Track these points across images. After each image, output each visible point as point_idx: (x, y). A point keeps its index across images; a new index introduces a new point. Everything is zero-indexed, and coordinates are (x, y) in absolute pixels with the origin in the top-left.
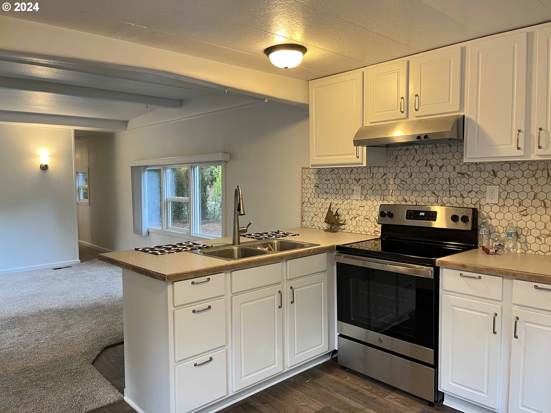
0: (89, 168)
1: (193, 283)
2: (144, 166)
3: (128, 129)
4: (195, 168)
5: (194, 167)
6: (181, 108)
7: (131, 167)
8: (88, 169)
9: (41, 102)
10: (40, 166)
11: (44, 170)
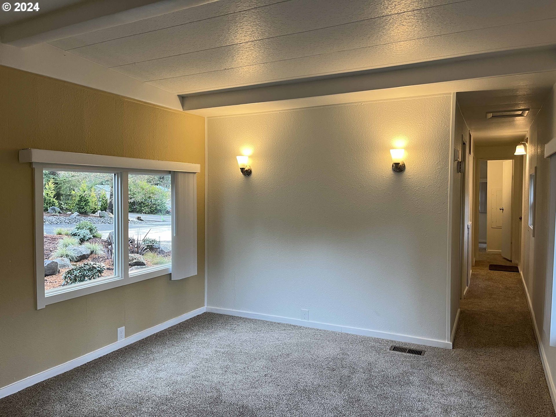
0: (536, 168)
7: (549, 157)
10: (393, 166)
11: (397, 172)
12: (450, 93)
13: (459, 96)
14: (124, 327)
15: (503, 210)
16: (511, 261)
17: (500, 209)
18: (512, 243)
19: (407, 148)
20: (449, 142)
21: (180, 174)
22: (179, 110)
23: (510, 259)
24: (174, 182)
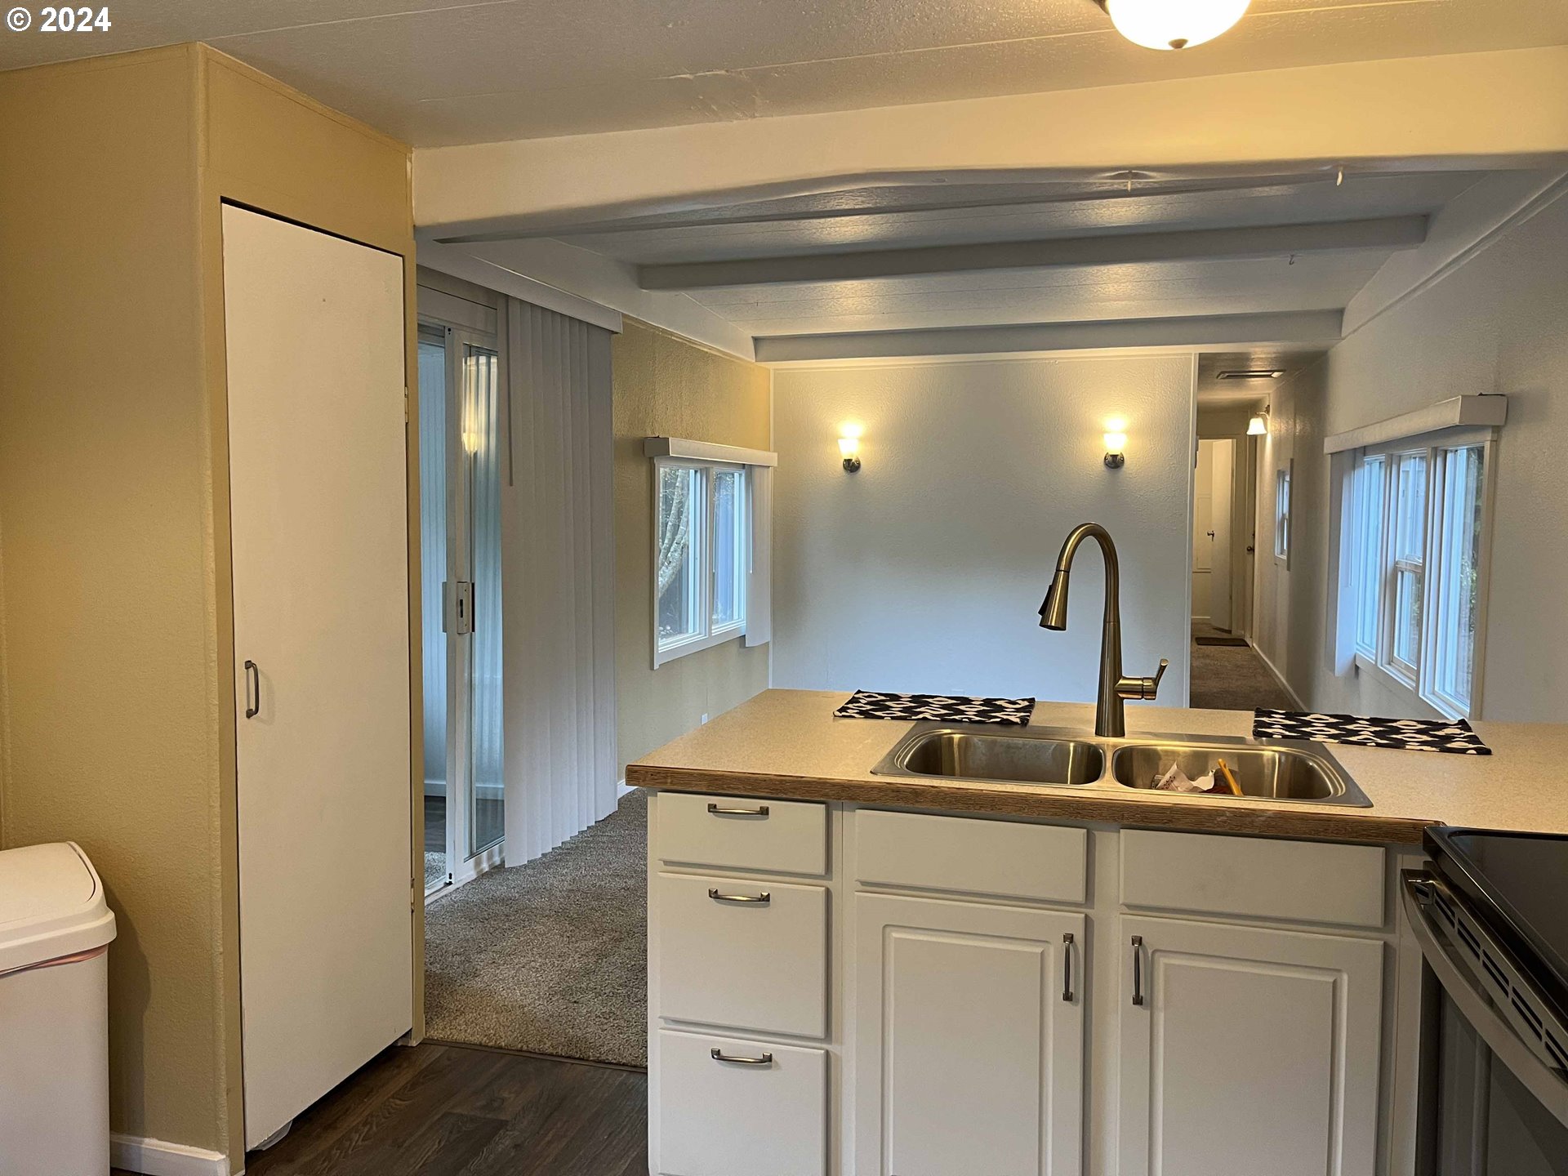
0: (1292, 460)
1: (712, 808)
2: (1355, 449)
3: (1343, 335)
4: (1449, 456)
5: (1446, 452)
6: (1422, 245)
7: (1331, 454)
8: (1289, 460)
9: (1111, 289)
10: (1105, 459)
11: (1112, 468)
12: (1191, 354)
13: (1203, 357)
14: (706, 715)
15: (1213, 535)
16: (1229, 632)
17: (1209, 534)
18: (1231, 598)
19: (1129, 432)
20: (1189, 425)
21: (757, 469)
22: (749, 360)
23: (1227, 628)
24: (749, 481)
